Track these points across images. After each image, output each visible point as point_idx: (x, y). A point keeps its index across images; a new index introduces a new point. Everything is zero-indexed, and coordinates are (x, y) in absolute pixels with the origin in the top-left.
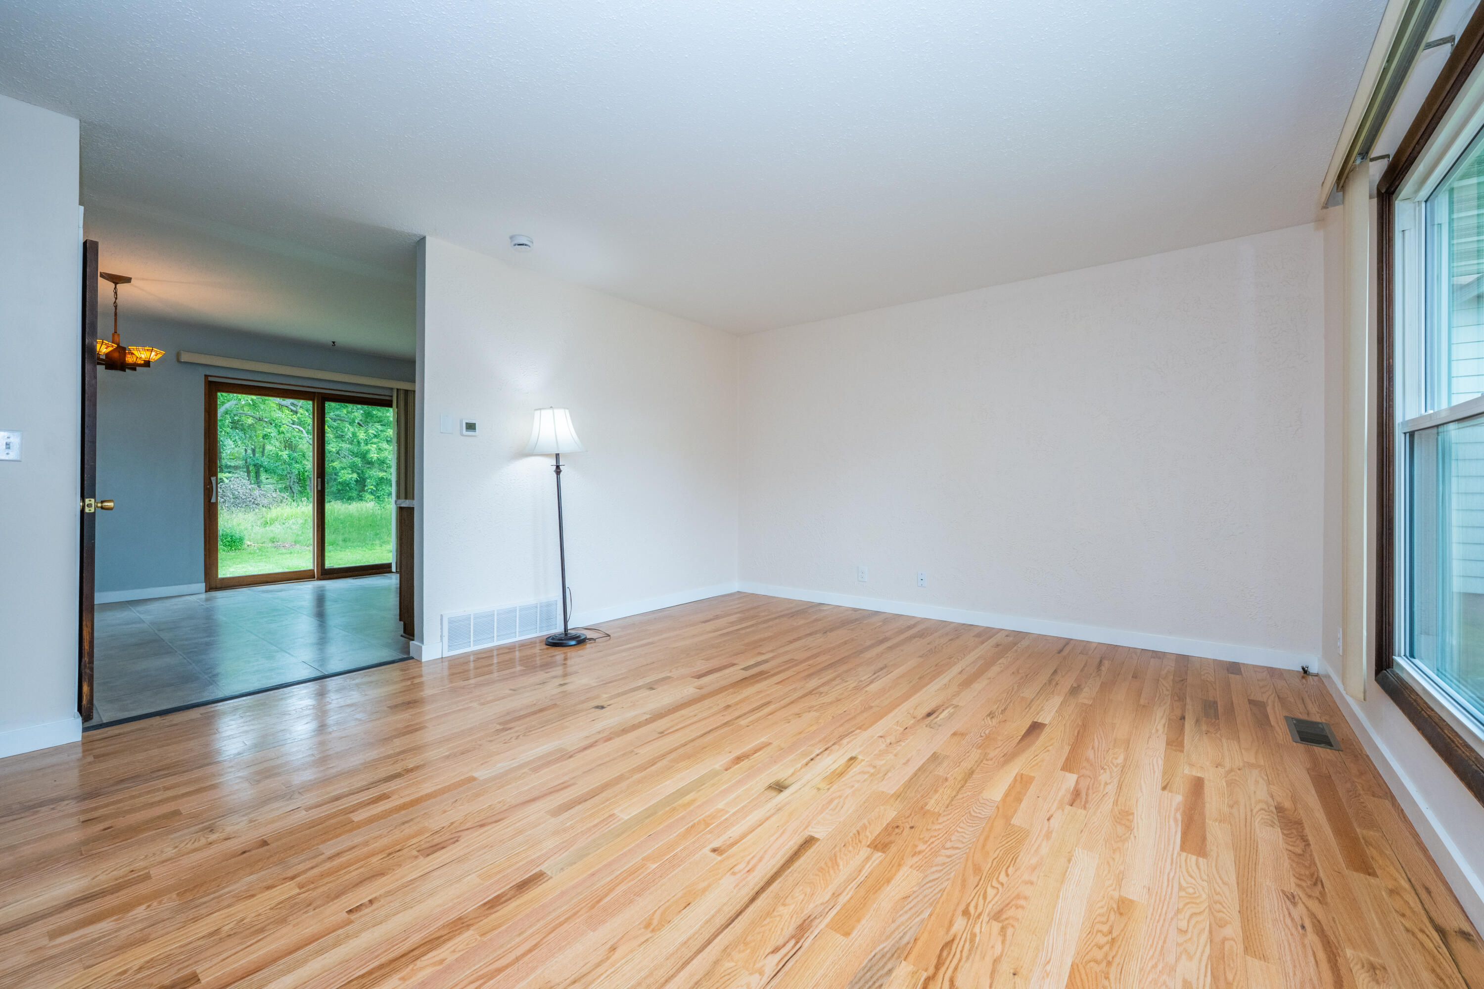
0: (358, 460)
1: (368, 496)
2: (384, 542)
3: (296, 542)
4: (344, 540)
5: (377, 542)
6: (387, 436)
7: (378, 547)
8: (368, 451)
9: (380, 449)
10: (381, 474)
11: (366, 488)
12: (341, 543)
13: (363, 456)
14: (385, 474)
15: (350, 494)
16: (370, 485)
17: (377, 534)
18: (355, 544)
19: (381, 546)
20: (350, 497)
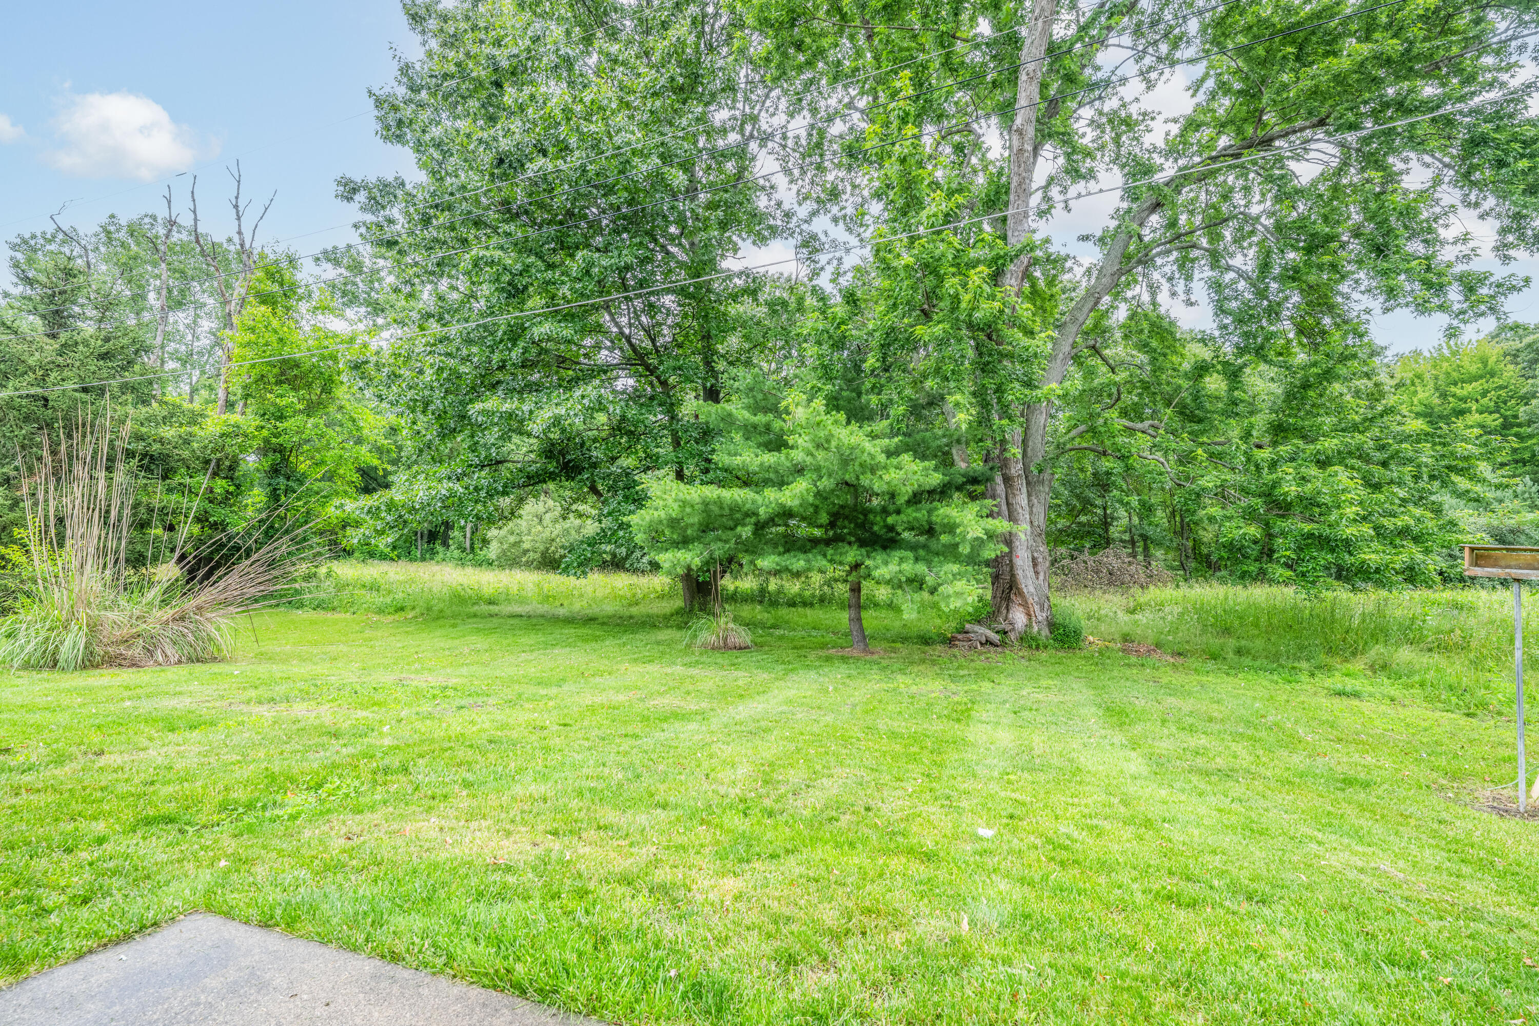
0: (1257, 502)
1: (1281, 572)
2: (1319, 667)
3: (1158, 645)
4: (1239, 652)
5: (1304, 665)
6: (1318, 452)
7: (1304, 677)
8: (1276, 484)
9: (1303, 478)
10: (1307, 527)
11: (1276, 556)
12: (1231, 655)
13: (1269, 495)
14: (1316, 526)
15: (1245, 568)
16: (1284, 549)
17: (1301, 648)
18: (1258, 663)
19: (1312, 675)
20: (1245, 573)
